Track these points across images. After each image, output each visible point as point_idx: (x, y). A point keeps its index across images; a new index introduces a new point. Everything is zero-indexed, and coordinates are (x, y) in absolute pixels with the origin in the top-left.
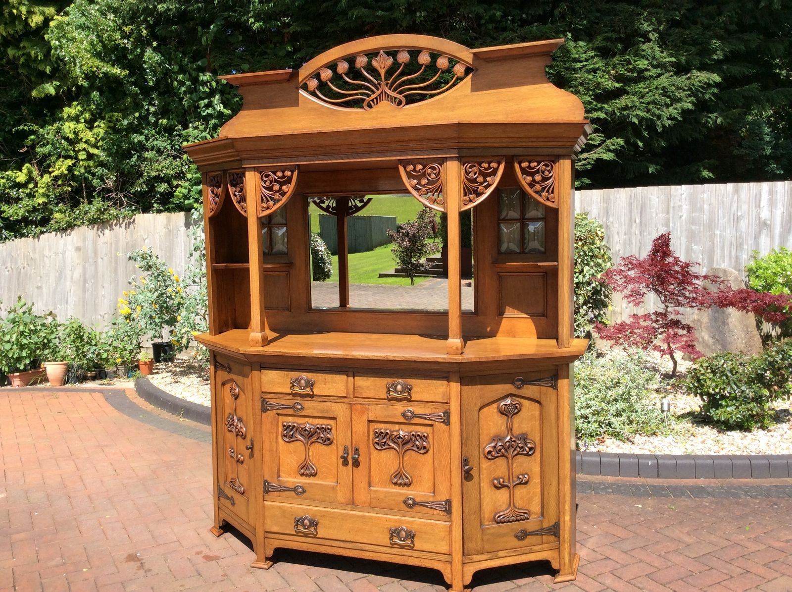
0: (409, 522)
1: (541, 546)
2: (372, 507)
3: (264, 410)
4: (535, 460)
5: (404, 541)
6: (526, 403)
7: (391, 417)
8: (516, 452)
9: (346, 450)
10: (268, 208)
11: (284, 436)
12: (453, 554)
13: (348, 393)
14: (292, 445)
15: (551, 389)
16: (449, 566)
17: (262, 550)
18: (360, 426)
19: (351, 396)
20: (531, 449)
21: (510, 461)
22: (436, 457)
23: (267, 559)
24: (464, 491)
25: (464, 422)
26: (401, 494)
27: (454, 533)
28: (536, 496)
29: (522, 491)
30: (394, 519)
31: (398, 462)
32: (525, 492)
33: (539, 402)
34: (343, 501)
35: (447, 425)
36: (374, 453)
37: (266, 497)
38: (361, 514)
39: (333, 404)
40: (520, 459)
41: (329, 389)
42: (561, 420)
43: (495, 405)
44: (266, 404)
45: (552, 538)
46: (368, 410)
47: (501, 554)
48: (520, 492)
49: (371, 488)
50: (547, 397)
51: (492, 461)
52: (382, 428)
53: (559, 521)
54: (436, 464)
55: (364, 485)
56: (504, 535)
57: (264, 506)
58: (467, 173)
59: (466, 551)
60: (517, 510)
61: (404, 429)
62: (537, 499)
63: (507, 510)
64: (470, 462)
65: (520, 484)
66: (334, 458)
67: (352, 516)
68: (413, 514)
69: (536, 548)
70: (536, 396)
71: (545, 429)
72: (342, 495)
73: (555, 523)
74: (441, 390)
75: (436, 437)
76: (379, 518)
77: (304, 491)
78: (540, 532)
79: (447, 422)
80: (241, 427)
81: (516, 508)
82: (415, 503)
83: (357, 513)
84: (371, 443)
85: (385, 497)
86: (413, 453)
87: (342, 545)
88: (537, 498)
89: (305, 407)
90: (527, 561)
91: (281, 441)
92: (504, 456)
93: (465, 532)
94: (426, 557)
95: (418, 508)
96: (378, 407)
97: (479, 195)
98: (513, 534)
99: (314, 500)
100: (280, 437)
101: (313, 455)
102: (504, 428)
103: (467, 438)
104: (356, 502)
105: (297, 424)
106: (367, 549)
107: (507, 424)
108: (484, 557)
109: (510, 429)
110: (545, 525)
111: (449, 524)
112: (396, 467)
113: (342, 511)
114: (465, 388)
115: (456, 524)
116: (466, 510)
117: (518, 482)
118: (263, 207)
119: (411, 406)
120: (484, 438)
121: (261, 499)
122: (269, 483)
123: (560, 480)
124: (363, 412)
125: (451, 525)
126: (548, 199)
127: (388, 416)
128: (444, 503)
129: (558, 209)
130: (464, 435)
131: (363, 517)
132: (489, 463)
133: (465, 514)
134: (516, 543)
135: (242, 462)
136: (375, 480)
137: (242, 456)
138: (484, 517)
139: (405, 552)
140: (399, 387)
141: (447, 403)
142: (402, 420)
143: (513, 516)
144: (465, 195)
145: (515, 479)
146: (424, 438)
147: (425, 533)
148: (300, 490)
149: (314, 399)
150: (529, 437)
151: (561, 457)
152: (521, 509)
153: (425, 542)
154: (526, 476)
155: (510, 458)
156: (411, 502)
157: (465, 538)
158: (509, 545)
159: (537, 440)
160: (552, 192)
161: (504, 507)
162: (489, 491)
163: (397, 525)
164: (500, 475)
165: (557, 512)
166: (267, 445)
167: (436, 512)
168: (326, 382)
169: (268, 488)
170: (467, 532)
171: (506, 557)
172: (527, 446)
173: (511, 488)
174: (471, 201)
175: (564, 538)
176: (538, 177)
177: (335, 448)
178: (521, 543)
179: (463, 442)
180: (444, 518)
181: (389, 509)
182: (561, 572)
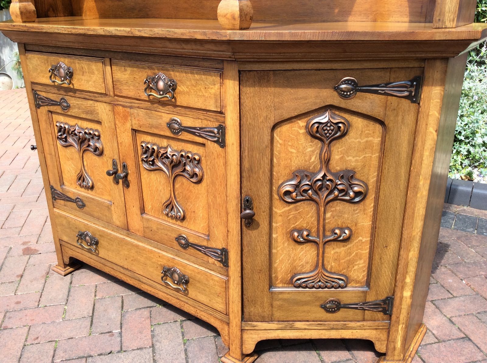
0: (183, 265)
1: (361, 323)
2: (146, 237)
3: (38, 106)
4: (365, 210)
5: (177, 284)
6: (358, 122)
7: (156, 127)
8: (331, 197)
9: (114, 162)
11: (60, 138)
13: (108, 89)
14: (68, 150)
16: (226, 327)
18: (125, 136)
19: (112, 94)
20: (357, 194)
21: (322, 209)
22: (210, 190)
24: (245, 243)
25: (246, 145)
26: (173, 230)
27: (231, 291)
28: (360, 259)
29: (337, 250)
30: (167, 257)
31: (169, 189)
32: (343, 252)
33: (382, 123)
34: (118, 223)
35: (222, 147)
36: (144, 173)
37: (55, 204)
38: (136, 242)
40: (339, 206)
41: (88, 82)
42: (417, 155)
43: (302, 123)
44: (38, 97)
45: (380, 315)
46: (131, 115)
47: (298, 325)
48: (334, 251)
49: (144, 216)
50: (397, 115)
51: (292, 206)
52: (148, 141)
53: (393, 295)
54: (210, 200)
55: (136, 210)
56: (306, 303)
57: (54, 213)
59: (246, 315)
60: (327, 274)
61: (170, 145)
62: (362, 264)
63: (312, 272)
64: (255, 204)
65: (335, 240)
67: (128, 243)
68: (187, 256)
69: (352, 324)
70: (378, 112)
71: (386, 166)
72: (117, 217)
73: (387, 298)
74: (212, 91)
75: (209, 162)
76: (151, 252)
77: (84, 205)
78: (361, 306)
79: (222, 143)
81: (327, 271)
82: (188, 244)
83: (133, 241)
84: (139, 159)
85: (158, 229)
86: (184, 180)
88: (362, 261)
89: (71, 105)
90: (339, 337)
91: (58, 143)
92: (311, 199)
93: (245, 292)
95: (191, 250)
96: (142, 112)
98: (318, 303)
99: (93, 216)
100: (57, 139)
101: (87, 165)
102: (314, 159)
103: (251, 170)
104: (130, 228)
105: (69, 125)
106: (144, 281)
107: (320, 154)
108: (274, 326)
109: (326, 162)
110: (371, 298)
111: (225, 278)
112: (167, 196)
113: (118, 235)
114: (248, 91)
115: (234, 281)
116: (247, 266)
117: (332, 238)
119: (177, 114)
120: (281, 172)
121: (52, 205)
122: (54, 190)
123: (403, 243)
124: (125, 118)
125: (228, 280)
127: (152, 126)
128: (219, 252)
130: (246, 164)
131: (137, 246)
132: (287, 208)
133: (245, 272)
134: (323, 314)
136: (148, 206)
138: (276, 277)
140: (161, 84)
141: (221, 113)
142: (168, 133)
143: (320, 281)
145: (328, 233)
146: (195, 162)
147: (199, 282)
148: (81, 203)
149: (77, 95)
150: (358, 176)
151: (409, 211)
152: (334, 273)
153: (199, 292)
154: (347, 231)
155: (322, 203)
156: (183, 241)
157: (245, 300)
158: (312, 316)
159: (372, 181)
161: (308, 268)
162: (286, 245)
163: (170, 264)
164: (305, 225)
165: (391, 284)
167: (210, 260)
168: (83, 72)
169: (55, 195)
170: (247, 294)
171: (305, 329)
172: (352, 188)
173: (321, 245)
175: (398, 318)
177: (106, 161)
178: (329, 316)
179: (244, 174)
180: (219, 269)
181: (160, 243)
182: (387, 358)
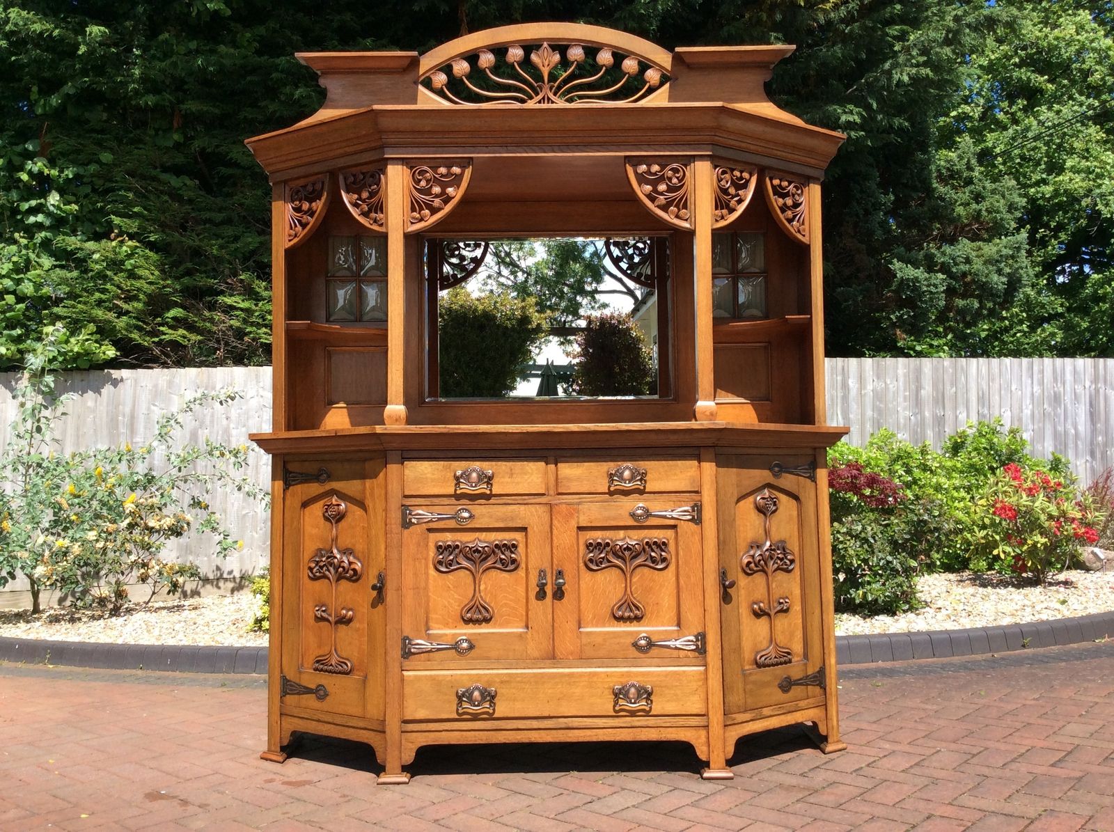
0: (643, 674)
1: (807, 701)
2: (583, 658)
3: (406, 524)
4: (795, 578)
5: (635, 703)
6: (783, 498)
7: (614, 519)
8: (776, 566)
9: (542, 574)
10: (421, 220)
11: (440, 563)
12: (710, 713)
13: (548, 489)
14: (450, 576)
15: (808, 481)
16: (703, 733)
17: (397, 753)
18: (566, 536)
19: (552, 492)
20: (792, 561)
21: (770, 578)
22: (681, 572)
23: (405, 769)
24: (724, 617)
25: (722, 519)
26: (627, 634)
27: (710, 682)
28: (798, 629)
29: (783, 621)
30: (619, 673)
31: (624, 585)
32: (786, 624)
33: (797, 499)
34: (536, 654)
35: (697, 524)
36: (586, 576)
37: (407, 663)
38: (567, 670)
39: (522, 507)
40: (780, 575)
41: (518, 483)
42: (821, 524)
43: (751, 499)
44: (410, 514)
45: (817, 689)
46: (578, 512)
47: (766, 711)
48: (781, 623)
49: (582, 630)
50: (805, 492)
51: (751, 577)
52: (599, 536)
53: (824, 665)
54: (682, 582)
55: (572, 625)
56: (765, 684)
57: (402, 679)
58: (720, 180)
59: (727, 708)
60: (779, 649)
61: (631, 536)
62: (799, 636)
63: (769, 647)
64: (728, 576)
65: (781, 611)
66: (521, 591)
67: (554, 676)
68: (649, 661)
69: (802, 704)
70: (793, 489)
71: (804, 536)
72: (534, 646)
73: (820, 668)
74: (689, 474)
75: (681, 543)
76: (595, 674)
77: (471, 647)
78: (805, 681)
79: (697, 520)
80: (350, 563)
81: (778, 646)
82: (651, 644)
83: (561, 670)
84: (581, 561)
85: (605, 640)
86: (646, 570)
87: (535, 724)
88: (799, 632)
89: (477, 516)
90: (793, 722)
91: (432, 572)
92: (763, 571)
93: (726, 678)
94: (668, 725)
95: (654, 651)
96: (595, 507)
97: (732, 210)
98: (777, 683)
99: (488, 658)
100: (431, 566)
101: (486, 589)
102: (761, 531)
103: (724, 542)
104: (558, 653)
105: (462, 542)
106: (576, 725)
107: (765, 526)
108: (747, 716)
109: (767, 533)
110: (810, 672)
111: (702, 668)
112: (620, 595)
113: (535, 671)
114: (720, 470)
115: (713, 669)
116: (725, 646)
117: (779, 608)
118: (413, 218)
119: (645, 500)
120: (742, 544)
121: (397, 670)
122: (410, 640)
123: (824, 608)
124: (570, 516)
125: (706, 670)
126: (799, 231)
127: (609, 518)
128: (692, 638)
129: (809, 246)
130: (721, 538)
131: (569, 675)
132: (747, 580)
133: (724, 652)
134: (779, 696)
135: (350, 620)
136: (588, 615)
137: (351, 609)
138: (744, 658)
139: (636, 721)
140: (627, 474)
141: (696, 492)
142: (631, 522)
143: (775, 657)
144: (716, 209)
145: (776, 604)
146: (662, 546)
147: (667, 687)
148: (465, 645)
149: (492, 501)
150: (788, 545)
152: (783, 647)
153: (668, 701)
154: (787, 600)
155: (770, 572)
156: (643, 642)
157: (726, 688)
158: (774, 699)
159: (797, 550)
160: (803, 224)
161: (765, 643)
162: (749, 619)
163: (623, 680)
164: (760, 597)
165: (821, 653)
166: (408, 579)
167: (682, 654)
168: (512, 474)
169: (410, 649)
170: (728, 680)
171: (771, 716)
172: (786, 557)
173: (772, 617)
174: (722, 218)
175: (830, 690)
176: (789, 202)
177: (524, 575)
178: (785, 696)
179: (720, 547)
180: (694, 660)
181: (610, 658)
182: (829, 740)
